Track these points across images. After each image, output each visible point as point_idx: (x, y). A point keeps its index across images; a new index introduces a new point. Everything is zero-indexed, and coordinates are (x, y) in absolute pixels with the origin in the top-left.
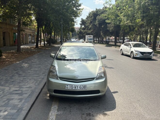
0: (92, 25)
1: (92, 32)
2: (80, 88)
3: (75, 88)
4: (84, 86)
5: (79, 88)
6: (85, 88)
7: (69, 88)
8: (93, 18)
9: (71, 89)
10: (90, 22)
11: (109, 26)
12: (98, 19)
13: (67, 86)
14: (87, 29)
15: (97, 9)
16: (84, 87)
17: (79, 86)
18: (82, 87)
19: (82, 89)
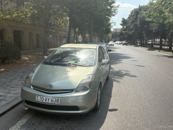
0: (133, 26)
1: (133, 32)
2: (52, 101)
3: (46, 100)
4: (57, 99)
5: (50, 102)
6: (58, 102)
7: (39, 100)
8: (135, 17)
9: (41, 101)
10: (132, 22)
11: (152, 26)
12: (140, 18)
13: (37, 97)
14: (128, 30)
15: (140, 6)
16: (56, 101)
17: (50, 99)
18: (54, 100)
19: (53, 103)
